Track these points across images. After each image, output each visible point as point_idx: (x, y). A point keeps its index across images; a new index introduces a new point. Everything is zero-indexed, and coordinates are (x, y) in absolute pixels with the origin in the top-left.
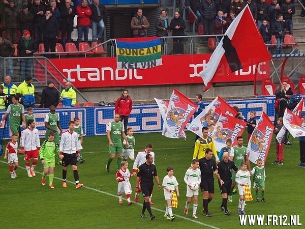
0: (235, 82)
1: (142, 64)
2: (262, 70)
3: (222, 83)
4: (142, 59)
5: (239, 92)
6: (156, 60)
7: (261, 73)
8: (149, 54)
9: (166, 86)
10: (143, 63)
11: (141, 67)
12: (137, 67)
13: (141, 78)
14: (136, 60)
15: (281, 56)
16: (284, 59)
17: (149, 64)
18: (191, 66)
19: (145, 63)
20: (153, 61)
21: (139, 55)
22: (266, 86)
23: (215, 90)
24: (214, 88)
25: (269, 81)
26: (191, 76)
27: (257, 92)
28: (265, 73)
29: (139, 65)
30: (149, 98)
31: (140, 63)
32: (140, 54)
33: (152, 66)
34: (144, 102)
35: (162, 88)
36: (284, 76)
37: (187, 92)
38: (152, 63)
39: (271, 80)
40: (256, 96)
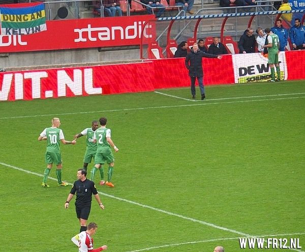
0: (121, 46)
1: (26, 30)
2: (148, 33)
3: (108, 47)
4: (26, 25)
5: (125, 57)
6: (40, 26)
7: (147, 36)
8: (33, 20)
9: (51, 51)
10: (28, 29)
11: (26, 33)
12: (22, 33)
13: (25, 43)
14: (20, 26)
15: (162, 20)
16: (170, 22)
17: (33, 29)
18: (76, 30)
19: (29, 29)
20: (38, 27)
21: (23, 21)
22: (152, 50)
23: (101, 55)
24: (99, 53)
25: (155, 44)
26: (76, 40)
27: (143, 56)
28: (151, 36)
29: (24, 31)
30: (34, 64)
31: (24, 29)
32: (25, 20)
33: (36, 31)
34: (28, 68)
35: (47, 54)
36: (171, 39)
37: (72, 57)
38: (37, 29)
39: (157, 44)
40: (143, 60)
